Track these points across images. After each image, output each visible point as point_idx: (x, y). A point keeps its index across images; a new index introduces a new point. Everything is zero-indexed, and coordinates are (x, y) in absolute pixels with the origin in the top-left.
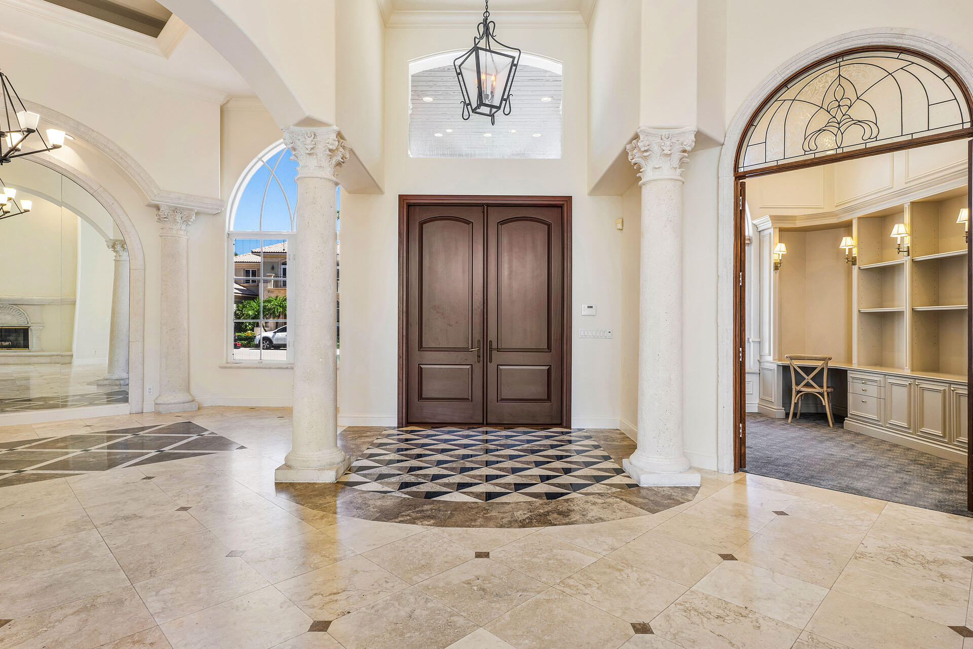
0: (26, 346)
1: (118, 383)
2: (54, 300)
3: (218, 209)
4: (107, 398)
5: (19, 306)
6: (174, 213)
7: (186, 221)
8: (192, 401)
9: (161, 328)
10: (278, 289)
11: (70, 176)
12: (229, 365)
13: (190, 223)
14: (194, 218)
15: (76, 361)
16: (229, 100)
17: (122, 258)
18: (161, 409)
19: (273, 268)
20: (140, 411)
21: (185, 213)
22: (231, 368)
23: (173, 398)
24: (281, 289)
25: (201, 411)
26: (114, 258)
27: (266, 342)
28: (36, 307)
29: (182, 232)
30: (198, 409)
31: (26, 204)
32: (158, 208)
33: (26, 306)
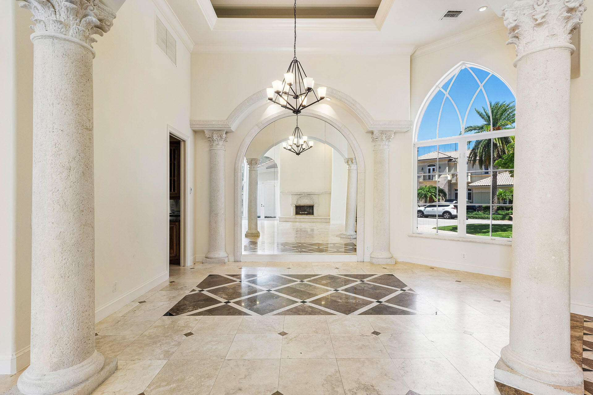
0: (313, 214)
1: (349, 237)
2: (323, 192)
3: (408, 128)
4: (345, 247)
5: (310, 195)
6: (382, 134)
7: (388, 139)
8: (392, 258)
9: (374, 209)
10: (426, 181)
11: (329, 121)
12: (414, 235)
13: (391, 140)
14: (393, 136)
15: (332, 222)
16: (416, 50)
17: (352, 168)
18: (374, 261)
19: (422, 169)
20: (362, 261)
21: (388, 134)
22: (416, 237)
23: (381, 255)
24: (427, 181)
25: (397, 265)
26: (348, 168)
27: (420, 213)
28: (316, 196)
29: (386, 147)
30: (396, 263)
31: (311, 143)
32: (372, 133)
33: (313, 195)
